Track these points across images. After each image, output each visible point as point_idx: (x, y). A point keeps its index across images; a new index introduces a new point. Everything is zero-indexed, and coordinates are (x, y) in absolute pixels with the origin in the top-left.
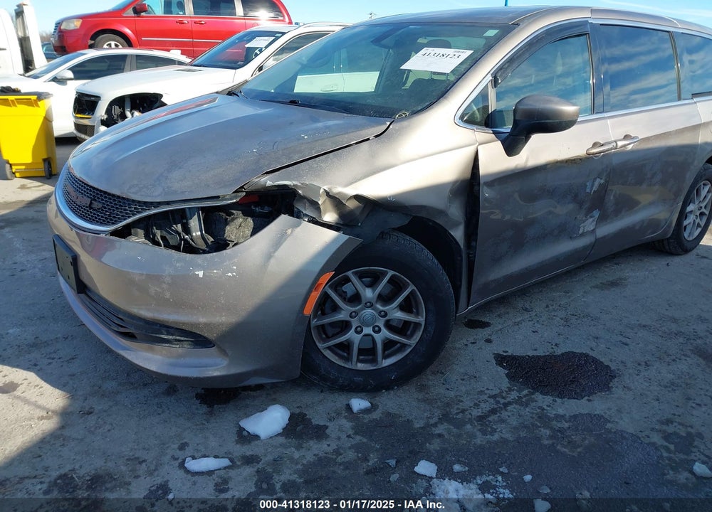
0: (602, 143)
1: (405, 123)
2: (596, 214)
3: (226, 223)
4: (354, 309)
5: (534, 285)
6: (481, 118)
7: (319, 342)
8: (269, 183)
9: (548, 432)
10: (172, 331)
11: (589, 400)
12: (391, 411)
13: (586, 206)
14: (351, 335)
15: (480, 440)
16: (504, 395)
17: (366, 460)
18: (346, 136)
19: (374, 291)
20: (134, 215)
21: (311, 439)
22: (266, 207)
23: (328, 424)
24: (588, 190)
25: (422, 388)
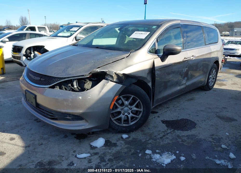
0: (187, 58)
1: (134, 53)
2: (186, 78)
3: (85, 83)
4: (122, 108)
5: (169, 100)
6: (154, 51)
7: (112, 118)
8: (99, 71)
9: (181, 140)
10: (71, 116)
11: (190, 131)
12: (135, 137)
13: (183, 76)
14: (121, 115)
15: (162, 143)
16: (166, 131)
17: (131, 151)
18: (118, 57)
19: (128, 102)
20: (57, 82)
21: (113, 147)
22: (96, 78)
23: (117, 142)
24: (183, 72)
25: (142, 131)
